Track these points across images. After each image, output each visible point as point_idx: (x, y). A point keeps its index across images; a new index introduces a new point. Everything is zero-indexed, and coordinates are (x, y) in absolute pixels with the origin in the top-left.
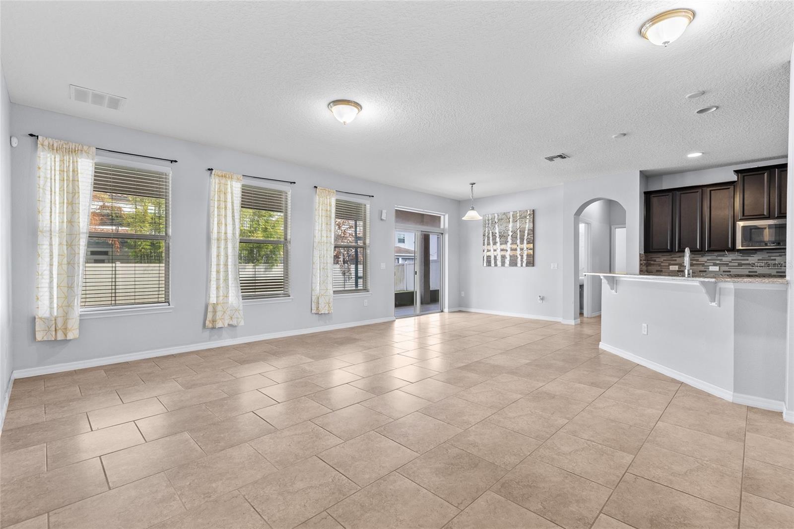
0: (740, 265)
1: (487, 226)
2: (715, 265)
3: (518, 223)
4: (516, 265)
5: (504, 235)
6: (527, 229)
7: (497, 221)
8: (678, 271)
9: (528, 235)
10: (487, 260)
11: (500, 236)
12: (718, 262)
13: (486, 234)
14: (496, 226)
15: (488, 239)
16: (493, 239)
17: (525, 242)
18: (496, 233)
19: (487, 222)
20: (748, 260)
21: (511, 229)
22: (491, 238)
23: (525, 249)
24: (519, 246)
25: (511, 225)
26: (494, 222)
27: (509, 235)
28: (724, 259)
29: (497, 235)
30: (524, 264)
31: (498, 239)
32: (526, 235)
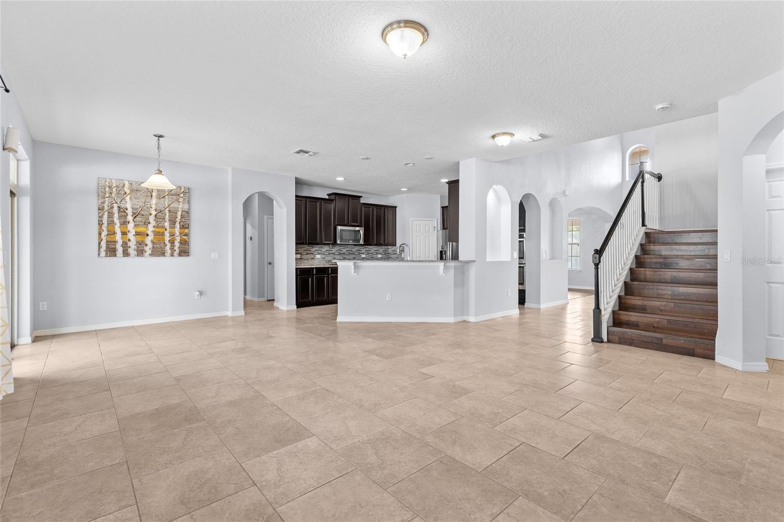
0: (329, 254)
1: (107, 195)
2: (319, 254)
3: (167, 200)
4: (163, 254)
5: (142, 212)
6: (180, 210)
7: (128, 192)
8: (300, 259)
9: (181, 218)
10: (107, 248)
11: (134, 213)
12: (320, 252)
13: (106, 208)
14: (128, 198)
15: (111, 215)
16: (120, 217)
17: (178, 225)
18: (127, 209)
19: (107, 189)
20: (332, 251)
21: (154, 206)
22: (116, 216)
23: (177, 235)
24: (168, 230)
25: (154, 201)
26: (123, 192)
27: (151, 214)
28: (323, 250)
29: (130, 212)
30: (176, 253)
31: (130, 218)
32: (179, 217)
